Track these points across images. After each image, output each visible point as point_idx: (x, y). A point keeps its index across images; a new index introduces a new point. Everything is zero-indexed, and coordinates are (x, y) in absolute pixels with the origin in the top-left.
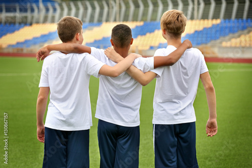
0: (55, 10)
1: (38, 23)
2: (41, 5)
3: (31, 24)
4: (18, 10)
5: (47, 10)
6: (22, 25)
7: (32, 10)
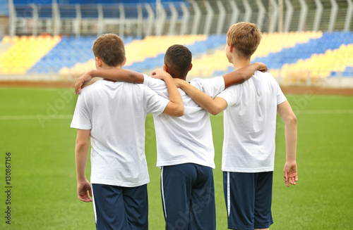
0: (180, 13)
1: (153, 34)
2: (159, 6)
3: (143, 37)
4: (122, 15)
5: (169, 14)
6: (130, 38)
7: (145, 15)
